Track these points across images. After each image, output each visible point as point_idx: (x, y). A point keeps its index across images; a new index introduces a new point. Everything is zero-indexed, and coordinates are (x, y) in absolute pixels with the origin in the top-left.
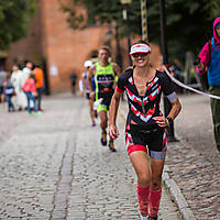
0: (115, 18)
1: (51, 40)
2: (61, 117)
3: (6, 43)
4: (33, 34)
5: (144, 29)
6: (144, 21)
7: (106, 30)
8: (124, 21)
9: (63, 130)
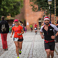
0: (46, 9)
1: (27, 15)
2: (30, 38)
3: (14, 15)
4: (22, 13)
5: (55, 12)
6: (55, 10)
7: (44, 12)
8: (49, 10)
9: (30, 42)
